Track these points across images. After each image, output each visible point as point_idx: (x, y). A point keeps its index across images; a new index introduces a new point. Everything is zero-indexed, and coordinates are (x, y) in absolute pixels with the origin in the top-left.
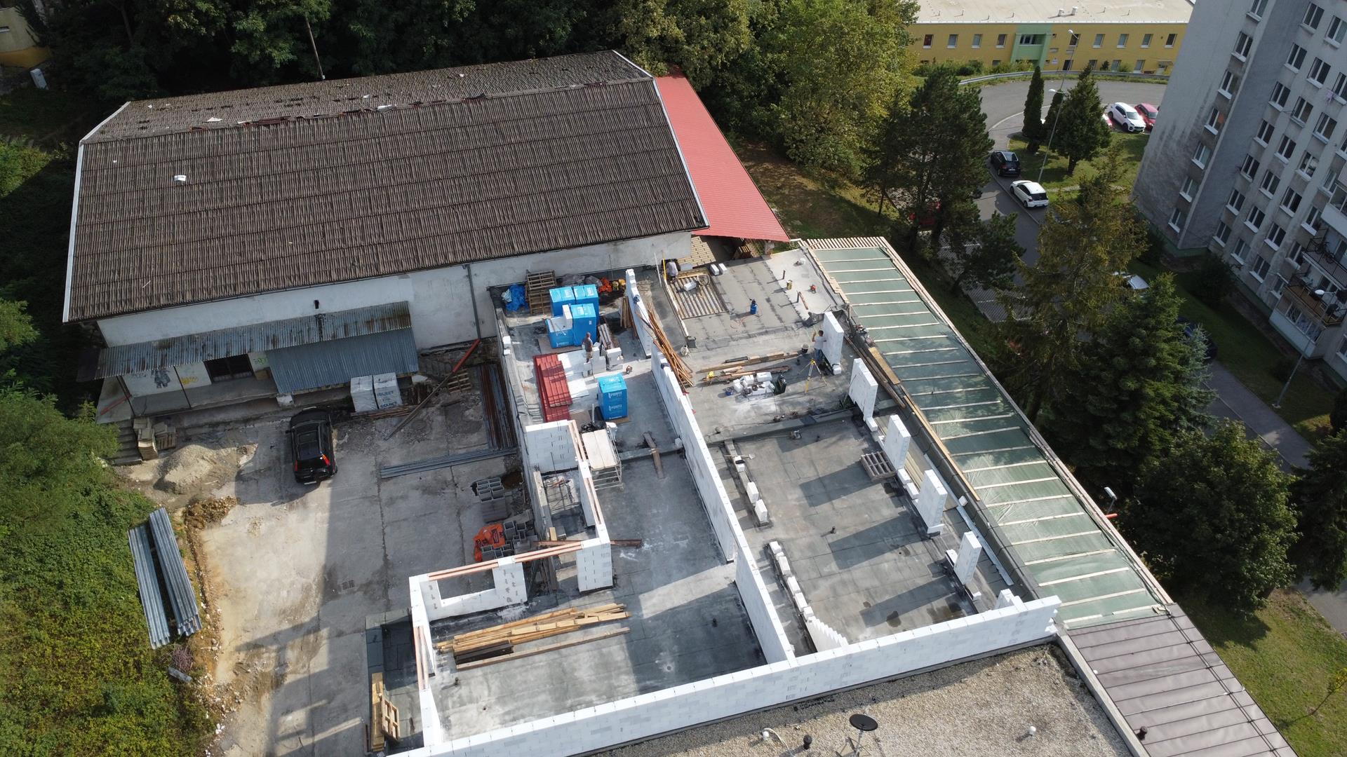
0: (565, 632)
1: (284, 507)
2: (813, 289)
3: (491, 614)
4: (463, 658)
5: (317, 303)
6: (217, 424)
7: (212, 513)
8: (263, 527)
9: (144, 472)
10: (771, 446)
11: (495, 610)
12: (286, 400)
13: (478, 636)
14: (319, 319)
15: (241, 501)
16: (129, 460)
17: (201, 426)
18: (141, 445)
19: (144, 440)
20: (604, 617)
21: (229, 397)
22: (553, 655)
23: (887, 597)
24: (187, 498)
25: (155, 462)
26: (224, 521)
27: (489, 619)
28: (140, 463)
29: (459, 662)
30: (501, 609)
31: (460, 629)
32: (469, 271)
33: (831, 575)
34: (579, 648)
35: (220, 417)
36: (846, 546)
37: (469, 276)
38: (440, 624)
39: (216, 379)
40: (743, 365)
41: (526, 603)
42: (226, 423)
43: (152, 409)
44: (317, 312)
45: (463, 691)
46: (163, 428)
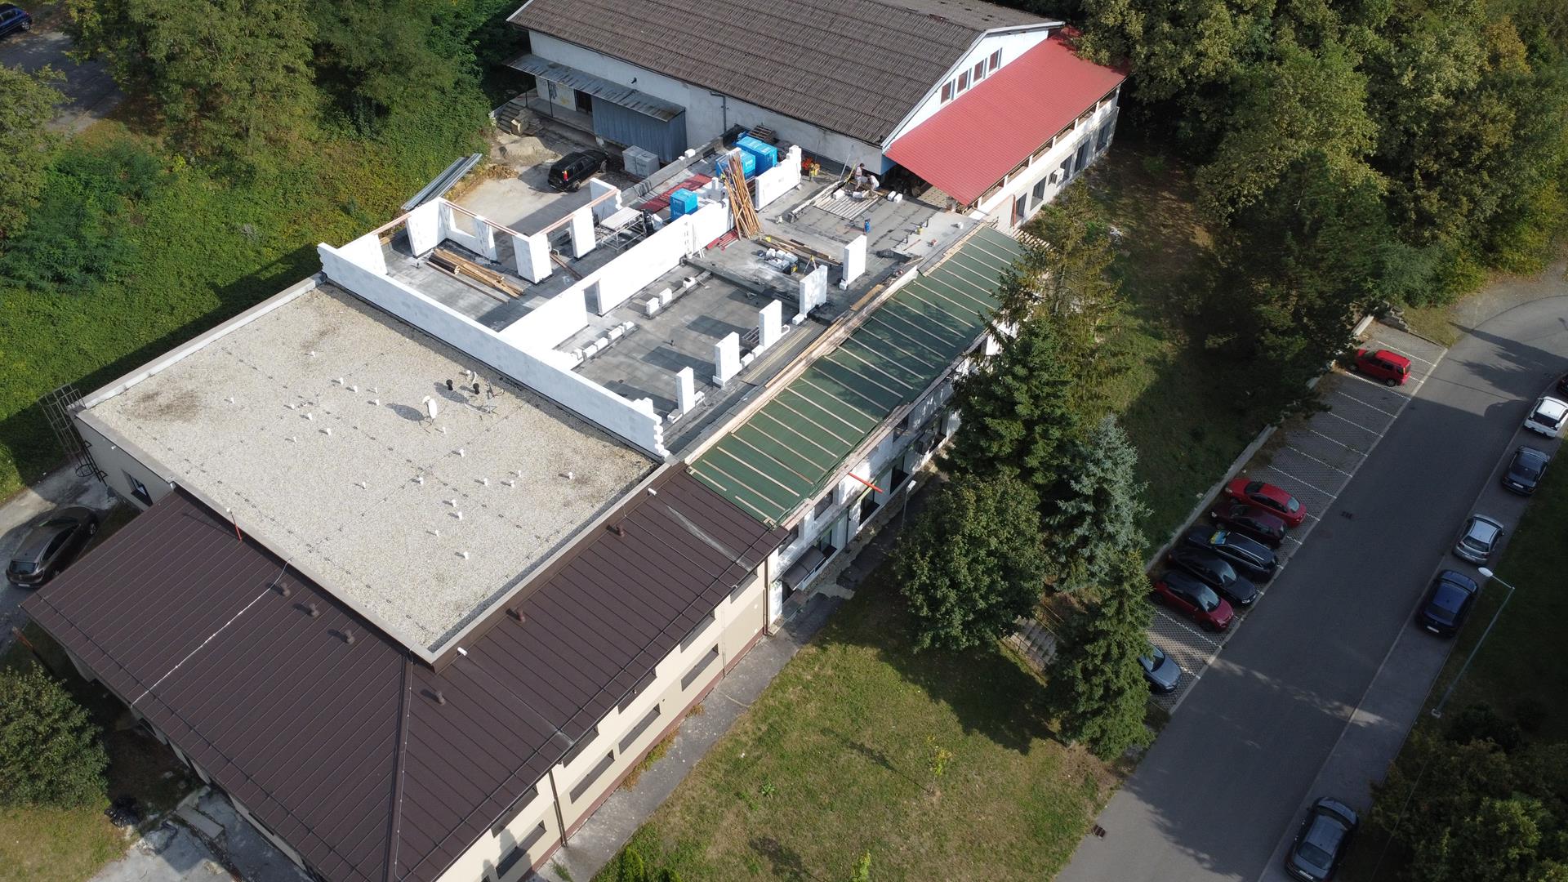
0: (485, 283)
1: (532, 192)
2: (931, 244)
3: (473, 255)
4: (434, 260)
5: (635, 80)
6: (563, 137)
7: (500, 172)
8: (511, 194)
9: (504, 139)
10: (728, 290)
11: (477, 254)
12: (601, 142)
13: (453, 257)
14: (633, 91)
15: (521, 177)
16: (505, 129)
17: (556, 134)
18: (514, 122)
19: (517, 121)
20: (505, 289)
21: (573, 122)
22: (466, 288)
23: (637, 387)
24: (505, 161)
25: (517, 137)
26: (502, 181)
27: (470, 257)
28: (508, 133)
29: (430, 260)
30: (480, 256)
31: (455, 251)
32: (724, 103)
33: (633, 358)
34: (480, 294)
35: (568, 134)
36: (666, 355)
37: (724, 107)
38: (450, 244)
39: (580, 109)
40: (796, 247)
41: (492, 262)
42: (567, 139)
43: (539, 108)
44: (632, 87)
45: (415, 271)
46: (536, 122)
